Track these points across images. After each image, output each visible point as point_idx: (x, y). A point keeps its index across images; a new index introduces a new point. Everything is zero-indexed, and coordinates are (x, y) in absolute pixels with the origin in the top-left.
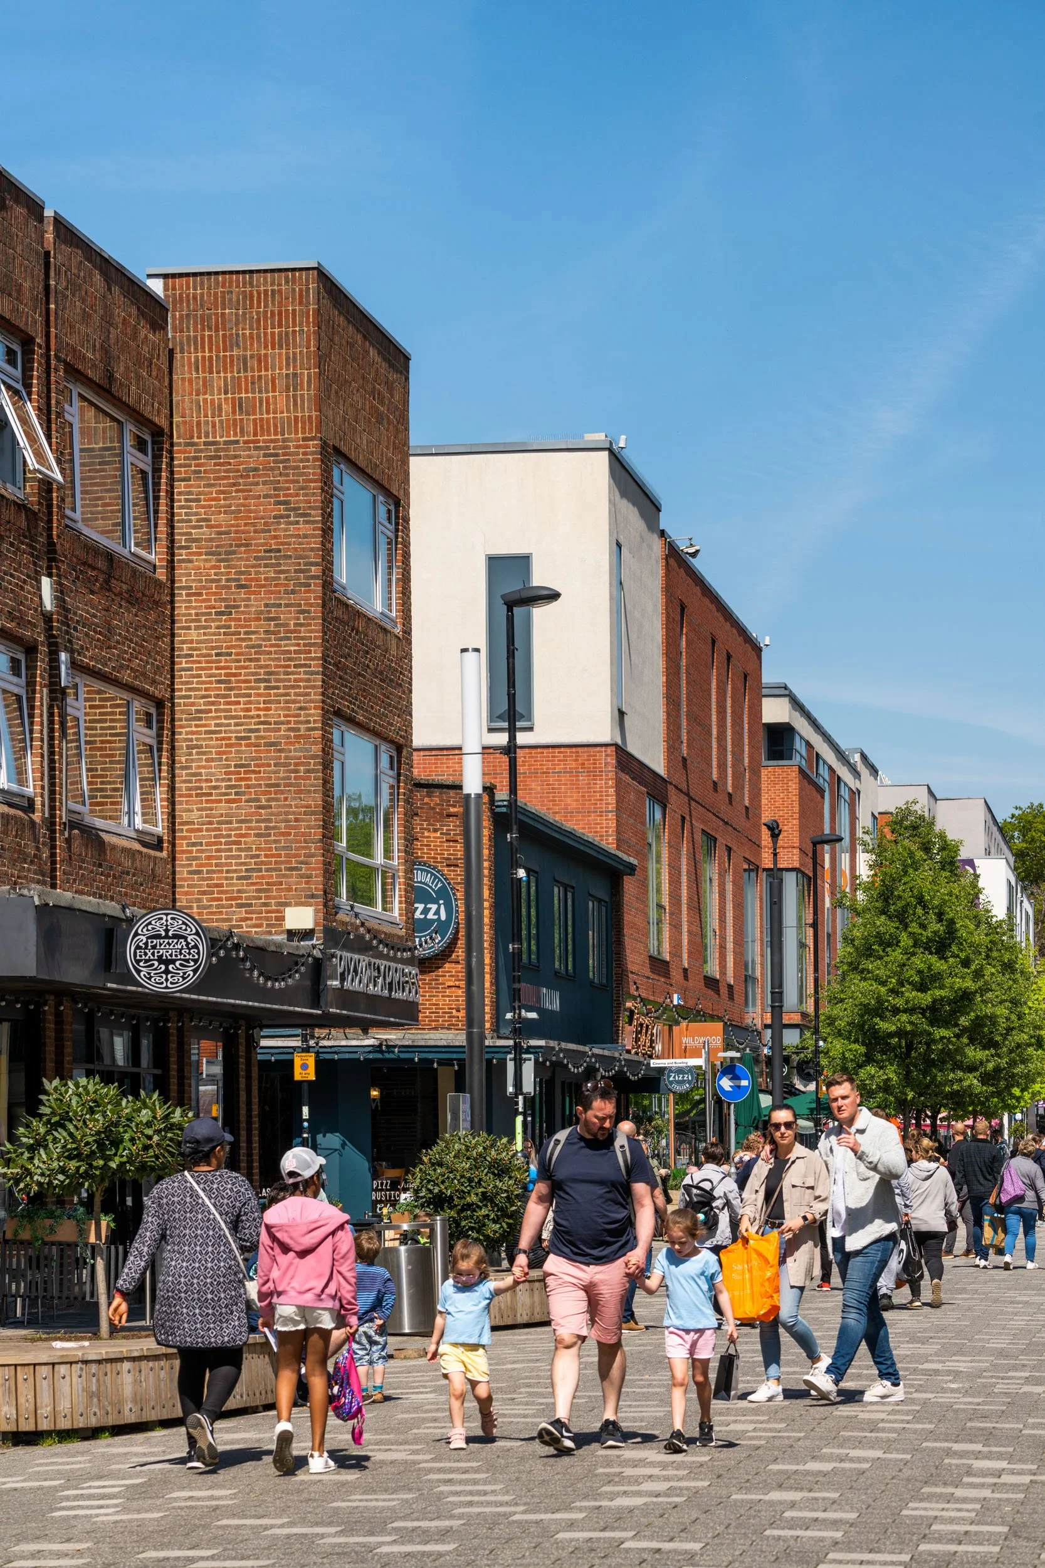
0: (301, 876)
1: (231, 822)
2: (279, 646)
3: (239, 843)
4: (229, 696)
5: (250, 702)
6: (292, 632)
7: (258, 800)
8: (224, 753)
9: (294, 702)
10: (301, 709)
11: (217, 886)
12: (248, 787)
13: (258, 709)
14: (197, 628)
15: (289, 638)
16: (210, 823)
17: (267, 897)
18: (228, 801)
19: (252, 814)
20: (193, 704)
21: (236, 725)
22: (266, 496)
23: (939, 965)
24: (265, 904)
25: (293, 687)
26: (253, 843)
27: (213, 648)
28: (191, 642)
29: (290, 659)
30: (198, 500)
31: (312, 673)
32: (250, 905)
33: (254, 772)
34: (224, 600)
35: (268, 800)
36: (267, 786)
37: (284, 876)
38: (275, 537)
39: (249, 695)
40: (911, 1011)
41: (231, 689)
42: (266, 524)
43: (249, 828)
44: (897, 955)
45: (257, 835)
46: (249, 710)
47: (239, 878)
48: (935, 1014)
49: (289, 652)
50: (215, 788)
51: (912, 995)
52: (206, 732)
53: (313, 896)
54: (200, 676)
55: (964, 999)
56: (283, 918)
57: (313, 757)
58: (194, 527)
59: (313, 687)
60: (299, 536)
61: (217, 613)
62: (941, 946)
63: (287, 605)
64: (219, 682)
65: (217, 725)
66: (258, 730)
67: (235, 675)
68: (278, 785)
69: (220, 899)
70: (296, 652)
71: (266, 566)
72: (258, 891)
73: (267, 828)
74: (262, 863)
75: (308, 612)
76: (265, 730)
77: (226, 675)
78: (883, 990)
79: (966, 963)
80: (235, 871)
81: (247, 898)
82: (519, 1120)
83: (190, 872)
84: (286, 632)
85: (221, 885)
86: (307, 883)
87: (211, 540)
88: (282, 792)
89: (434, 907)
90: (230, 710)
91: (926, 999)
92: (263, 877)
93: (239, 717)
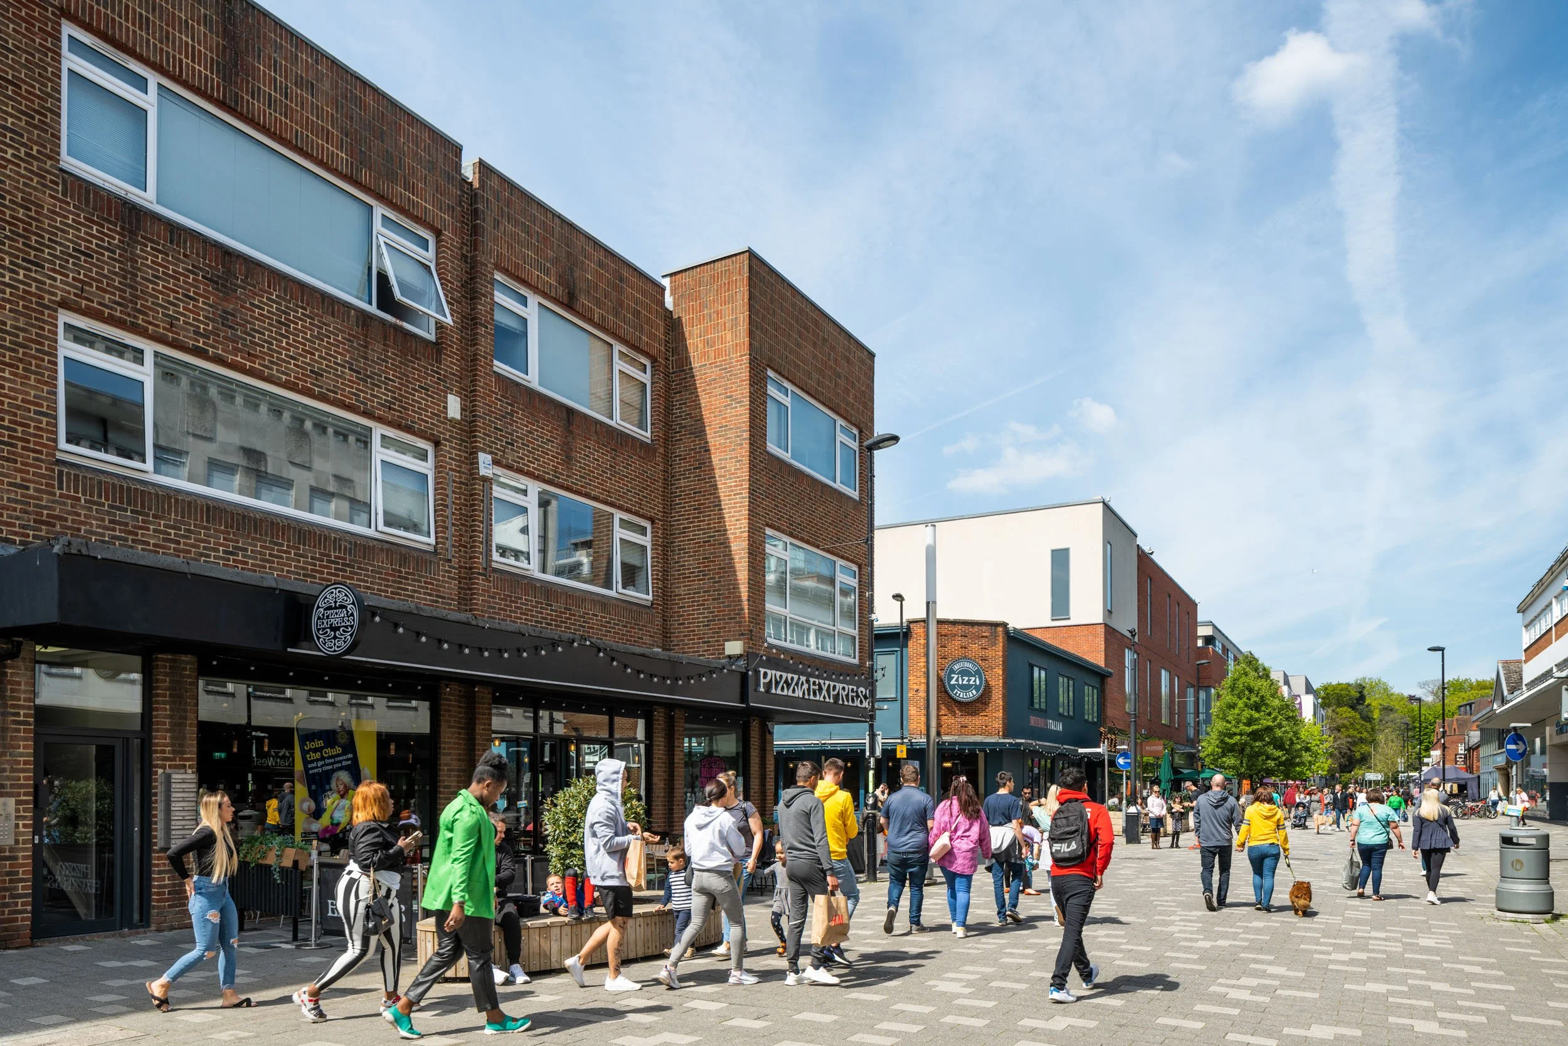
0: (736, 623)
1: (699, 593)
2: (726, 483)
3: (704, 605)
4: (699, 517)
5: (710, 520)
6: (733, 474)
7: (714, 578)
8: (697, 551)
9: (733, 516)
10: (737, 520)
11: (692, 631)
12: (709, 570)
13: (714, 523)
14: (684, 479)
15: (731, 478)
16: (690, 594)
17: (718, 637)
18: (699, 580)
19: (710, 587)
20: (681, 524)
21: (704, 534)
22: (720, 394)
23: (1256, 715)
24: (717, 641)
25: (733, 507)
26: (711, 604)
27: (691, 490)
28: (681, 487)
29: (732, 491)
30: (686, 403)
31: (743, 498)
32: (709, 642)
33: (712, 561)
34: (697, 460)
35: (719, 578)
36: (719, 569)
37: (727, 623)
38: (725, 418)
39: (710, 515)
40: (1241, 734)
41: (700, 513)
42: (720, 411)
43: (709, 596)
44: (1237, 711)
45: (713, 599)
46: (710, 524)
47: (704, 626)
48: (1255, 735)
49: (731, 486)
50: (692, 573)
51: (1242, 727)
52: (689, 540)
53: (742, 634)
54: (685, 507)
55: (1269, 729)
56: (724, 649)
57: (743, 549)
58: (683, 420)
59: (744, 506)
60: (737, 416)
61: (694, 469)
62: (1257, 707)
63: (730, 458)
64: (694, 509)
65: (693, 535)
66: (714, 536)
67: (703, 504)
68: (725, 568)
69: (694, 639)
70: (735, 486)
71: (720, 436)
72: (713, 633)
73: (719, 594)
74: (716, 616)
75: (742, 461)
76: (719, 535)
77: (699, 505)
78: (1230, 726)
79: (1269, 714)
80: (702, 622)
81: (708, 638)
82: (871, 773)
83: (679, 624)
84: (730, 474)
85: (694, 631)
86: (740, 626)
87: (692, 425)
88: (727, 572)
89: (973, 679)
90: (700, 526)
91: (1249, 729)
92: (716, 625)
93: (704, 529)
